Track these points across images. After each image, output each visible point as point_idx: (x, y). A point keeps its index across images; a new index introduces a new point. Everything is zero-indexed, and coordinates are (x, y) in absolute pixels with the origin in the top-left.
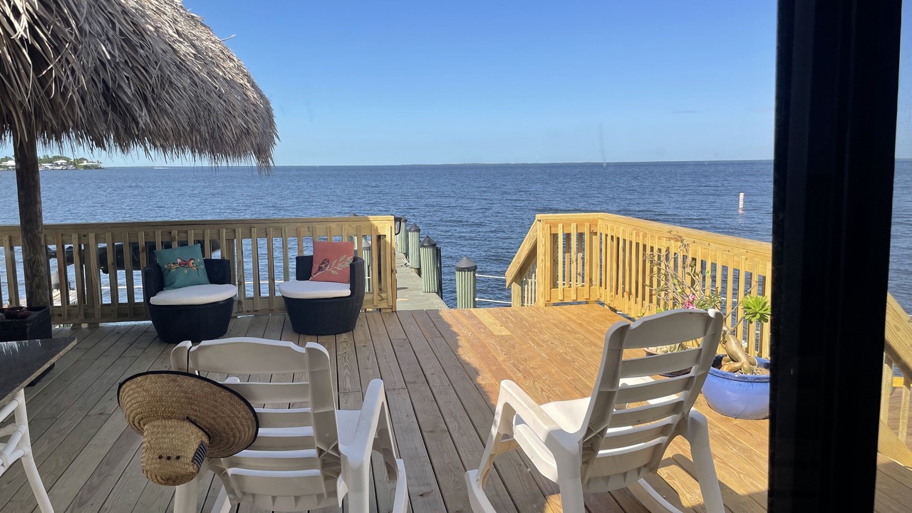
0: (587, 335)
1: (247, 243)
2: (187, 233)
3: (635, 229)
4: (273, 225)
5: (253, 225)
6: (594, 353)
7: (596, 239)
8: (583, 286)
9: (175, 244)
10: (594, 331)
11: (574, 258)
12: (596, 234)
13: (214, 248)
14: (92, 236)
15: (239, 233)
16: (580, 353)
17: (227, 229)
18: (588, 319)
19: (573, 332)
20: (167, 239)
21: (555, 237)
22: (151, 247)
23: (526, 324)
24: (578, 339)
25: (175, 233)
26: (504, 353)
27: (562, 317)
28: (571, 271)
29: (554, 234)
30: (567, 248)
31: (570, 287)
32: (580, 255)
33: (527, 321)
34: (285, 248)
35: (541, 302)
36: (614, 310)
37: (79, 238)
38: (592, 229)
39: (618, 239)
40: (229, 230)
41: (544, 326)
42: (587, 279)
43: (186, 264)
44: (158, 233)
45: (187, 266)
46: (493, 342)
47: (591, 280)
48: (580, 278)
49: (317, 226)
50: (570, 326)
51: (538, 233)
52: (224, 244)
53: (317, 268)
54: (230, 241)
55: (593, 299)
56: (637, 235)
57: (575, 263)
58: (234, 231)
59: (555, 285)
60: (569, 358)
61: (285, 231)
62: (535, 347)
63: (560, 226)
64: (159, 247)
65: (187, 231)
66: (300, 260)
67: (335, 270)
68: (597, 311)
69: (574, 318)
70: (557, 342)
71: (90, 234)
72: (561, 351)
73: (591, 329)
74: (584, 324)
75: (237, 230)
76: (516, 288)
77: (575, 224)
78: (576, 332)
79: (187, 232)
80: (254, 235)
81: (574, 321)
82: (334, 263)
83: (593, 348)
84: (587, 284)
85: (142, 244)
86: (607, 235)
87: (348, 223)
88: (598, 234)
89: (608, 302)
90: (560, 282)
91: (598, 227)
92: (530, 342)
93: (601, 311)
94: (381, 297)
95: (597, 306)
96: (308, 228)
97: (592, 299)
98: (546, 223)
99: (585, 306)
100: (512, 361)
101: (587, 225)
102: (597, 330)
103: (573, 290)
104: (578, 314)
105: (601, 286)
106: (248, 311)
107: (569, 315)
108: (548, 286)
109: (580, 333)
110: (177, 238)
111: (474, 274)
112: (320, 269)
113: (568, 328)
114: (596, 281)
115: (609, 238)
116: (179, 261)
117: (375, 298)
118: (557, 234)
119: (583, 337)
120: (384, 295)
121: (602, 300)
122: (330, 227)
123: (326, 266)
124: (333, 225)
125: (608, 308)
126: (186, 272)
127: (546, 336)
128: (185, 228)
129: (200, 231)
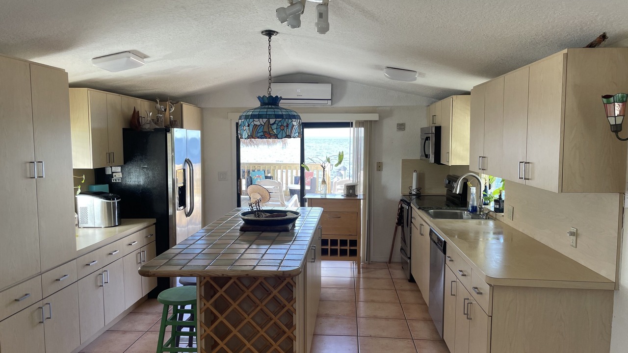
1: (279, 171)
5: (282, 165)
9: (256, 171)
13: (268, 173)
15: (277, 168)
17: (273, 166)
20: (254, 169)
22: (249, 172)
25: (256, 167)
34: (292, 173)
44: (251, 166)
52: (272, 172)
54: (274, 170)
58: (275, 167)
64: (251, 171)
79: (260, 167)
80: (282, 169)
85: (246, 171)
116: (257, 176)
128: (260, 165)
129: (264, 167)
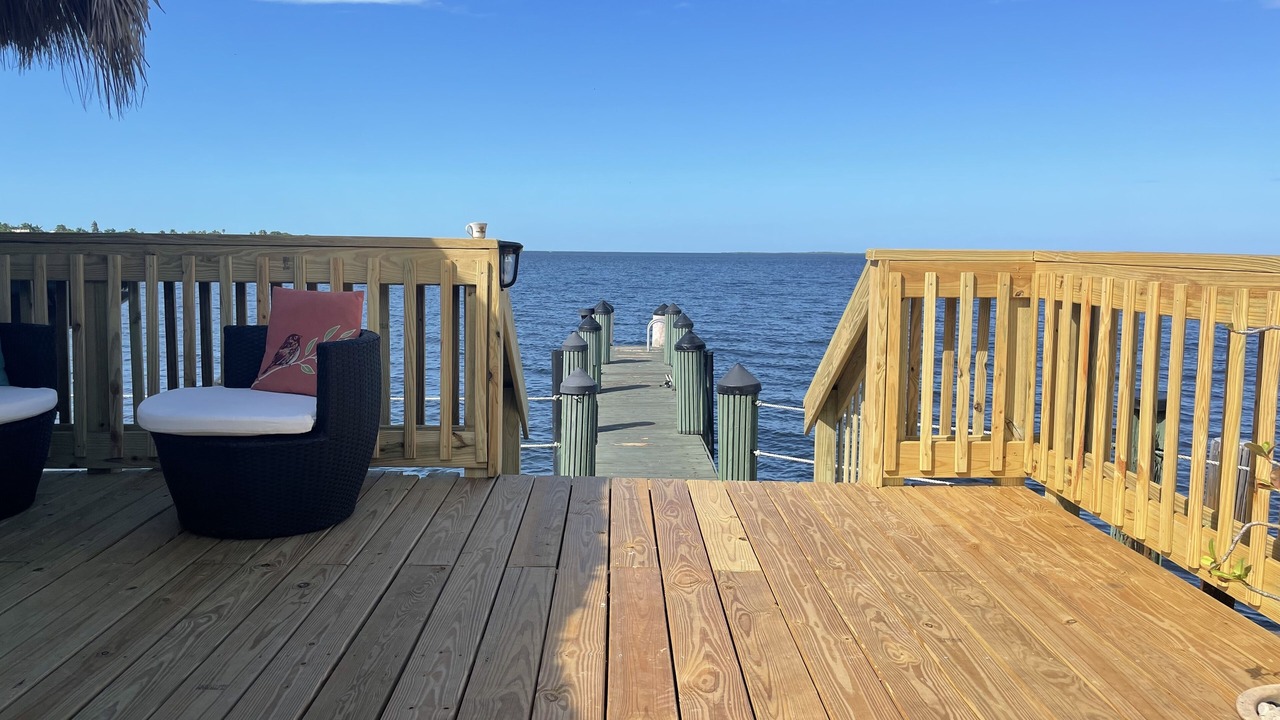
0: (998, 593)
3: (1157, 277)
4: (200, 249)
5: (151, 248)
6: (1021, 674)
7: (1026, 318)
8: (987, 438)
10: (1020, 578)
11: (964, 362)
12: (1026, 302)
15: (115, 267)
16: (973, 673)
17: (89, 255)
18: (999, 534)
19: (951, 576)
21: (914, 306)
23: (818, 536)
24: (966, 606)
26: (707, 648)
27: (926, 522)
28: (955, 396)
29: (914, 300)
30: (948, 337)
31: (952, 438)
32: (982, 357)
33: (822, 528)
35: (872, 474)
36: (1073, 508)
38: (1017, 289)
39: (1095, 311)
40: (94, 259)
41: (866, 545)
42: (998, 420)
46: (692, 598)
47: (1009, 424)
48: (979, 419)
49: (306, 258)
50: (945, 556)
51: (871, 297)
55: (1015, 471)
56: (1166, 292)
57: (966, 378)
58: (105, 260)
59: (910, 431)
60: (928, 697)
61: (226, 267)
62: (820, 632)
63: (930, 277)
66: (234, 333)
67: (311, 363)
68: (1024, 509)
69: (960, 527)
70: (895, 615)
72: (905, 658)
73: (1010, 570)
74: (987, 547)
75: (110, 257)
76: (823, 434)
77: (970, 276)
78: (961, 579)
80: (152, 273)
81: (959, 538)
82: (311, 345)
83: (1018, 649)
84: (998, 435)
86: (1058, 305)
87: (383, 252)
88: (1034, 303)
89: (1057, 484)
90: (925, 424)
91: (1035, 283)
92: (809, 608)
93: (1036, 508)
94: (460, 438)
95: (1024, 494)
96: (285, 261)
97: (1008, 474)
98: (892, 269)
99: (990, 490)
100: (716, 696)
101: (1004, 278)
102: (1027, 573)
103: (959, 445)
104: (971, 514)
105: (1036, 439)
106: (135, 459)
107: (945, 516)
108: (892, 434)
109: (973, 582)
111: (753, 402)
112: (277, 360)
113: (937, 560)
114: (1023, 427)
115: (1066, 312)
117: (444, 442)
118: (921, 299)
119: (981, 601)
120: (467, 435)
121: (1040, 477)
122: (335, 259)
123: (292, 353)
124: (346, 256)
125: (1054, 500)
127: (862, 587)
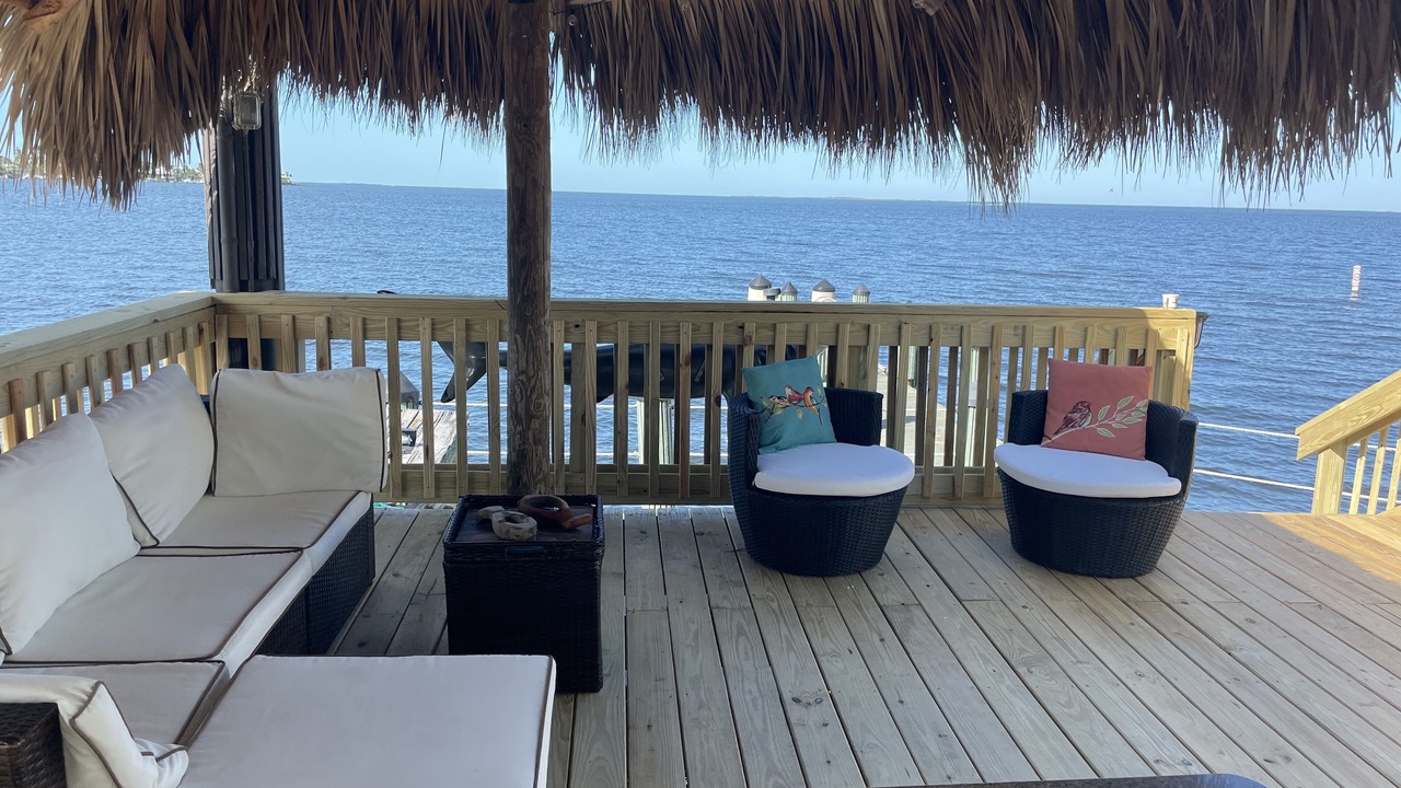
2: (775, 331)
4: (945, 318)
14: (591, 327)
37: (566, 330)
43: (800, 400)
45: (802, 403)
49: (1036, 326)
53: (1061, 421)
61: (969, 334)
65: (775, 325)
66: (1018, 401)
67: (1108, 427)
71: (587, 323)
82: (1103, 411)
87: (1097, 321)
96: (1016, 328)
110: (754, 338)
112: (1068, 422)
116: (788, 392)
122: (1061, 329)
123: (1084, 417)
124: (1067, 325)
126: (800, 416)
